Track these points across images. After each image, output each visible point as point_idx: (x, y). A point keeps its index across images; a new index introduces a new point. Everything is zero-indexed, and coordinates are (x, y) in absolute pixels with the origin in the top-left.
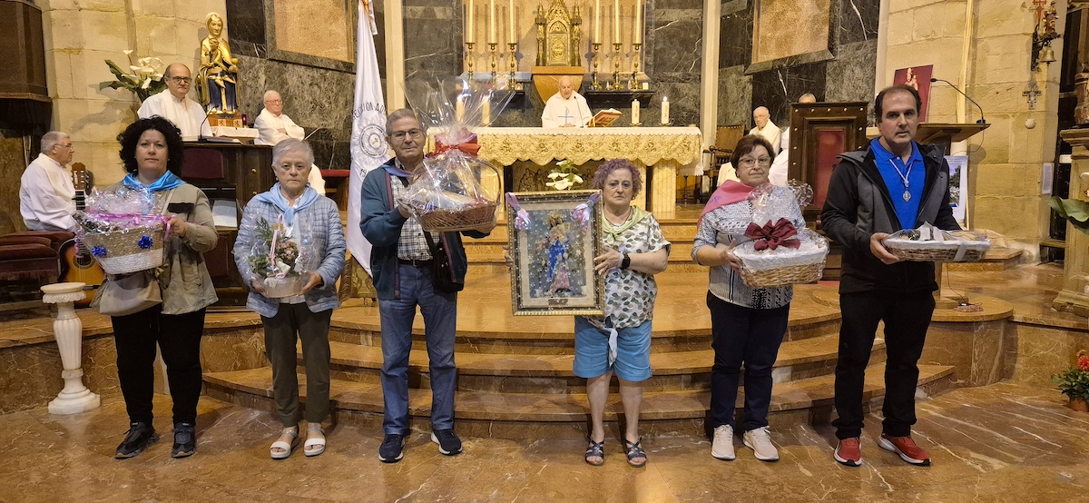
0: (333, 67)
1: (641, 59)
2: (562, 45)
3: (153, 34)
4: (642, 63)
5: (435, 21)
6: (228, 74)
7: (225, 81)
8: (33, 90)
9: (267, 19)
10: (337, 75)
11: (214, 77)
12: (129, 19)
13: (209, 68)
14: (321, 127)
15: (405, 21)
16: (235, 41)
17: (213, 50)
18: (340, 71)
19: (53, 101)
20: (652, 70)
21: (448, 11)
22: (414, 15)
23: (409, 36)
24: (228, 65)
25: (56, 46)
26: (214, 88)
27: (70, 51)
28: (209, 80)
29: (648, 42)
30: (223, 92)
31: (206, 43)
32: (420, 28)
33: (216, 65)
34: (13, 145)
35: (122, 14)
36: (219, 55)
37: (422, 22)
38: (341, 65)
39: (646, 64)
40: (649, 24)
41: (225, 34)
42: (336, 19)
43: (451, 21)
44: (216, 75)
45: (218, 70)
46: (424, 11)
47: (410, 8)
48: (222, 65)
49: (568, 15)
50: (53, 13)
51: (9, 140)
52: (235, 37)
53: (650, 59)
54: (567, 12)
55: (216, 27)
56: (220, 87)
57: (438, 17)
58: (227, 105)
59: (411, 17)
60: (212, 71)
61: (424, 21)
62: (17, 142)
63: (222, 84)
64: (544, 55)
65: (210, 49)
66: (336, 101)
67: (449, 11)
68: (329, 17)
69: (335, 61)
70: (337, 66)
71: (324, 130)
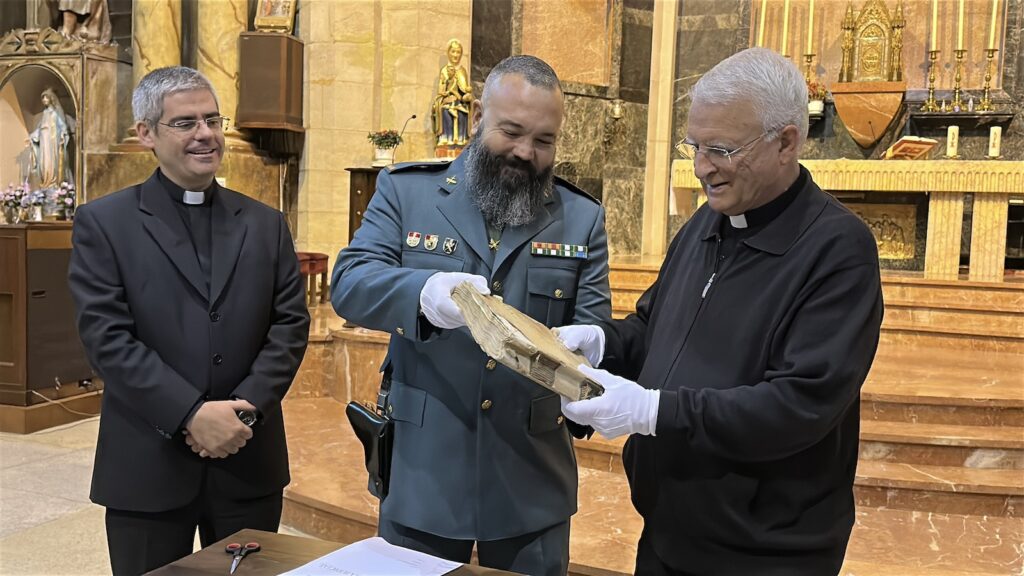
0: (584, 92)
1: (999, 69)
2: (876, 55)
3: (397, 64)
4: (999, 75)
5: (716, 32)
6: (462, 102)
7: (459, 111)
8: (289, 120)
9: (514, 43)
10: (587, 101)
11: (447, 106)
12: (376, 49)
13: (445, 97)
14: (564, 161)
15: (679, 34)
16: (478, 68)
17: (450, 79)
18: (592, 97)
19: (307, 132)
20: (1013, 85)
21: (732, 19)
22: (690, 26)
23: (682, 52)
24: (462, 94)
25: (312, 78)
26: (447, 118)
27: (323, 82)
28: (443, 109)
29: (1010, 48)
30: (456, 121)
31: (445, 71)
32: (698, 40)
33: (451, 94)
34: (271, 173)
35: (371, 44)
36: (455, 84)
37: (699, 34)
38: (593, 89)
39: (1005, 77)
40: (1012, 22)
41: (466, 62)
42: (593, 38)
43: (736, 30)
44: (451, 104)
45: (452, 99)
46: (704, 21)
47: (686, 18)
48: (456, 93)
49: (888, 16)
50: (312, 46)
51: (268, 167)
52: (478, 63)
53: (1012, 70)
54: (886, 11)
55: (455, 54)
56: (453, 117)
57: (720, 27)
58: (459, 135)
59: (686, 28)
60: (447, 100)
61: (702, 33)
62: (274, 170)
63: (455, 113)
64: (850, 69)
65: (447, 77)
66: (584, 131)
67: (734, 20)
68: (586, 36)
69: (586, 85)
70: (588, 91)
71: (567, 163)
